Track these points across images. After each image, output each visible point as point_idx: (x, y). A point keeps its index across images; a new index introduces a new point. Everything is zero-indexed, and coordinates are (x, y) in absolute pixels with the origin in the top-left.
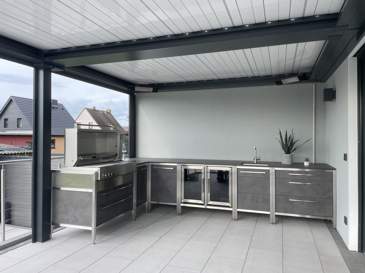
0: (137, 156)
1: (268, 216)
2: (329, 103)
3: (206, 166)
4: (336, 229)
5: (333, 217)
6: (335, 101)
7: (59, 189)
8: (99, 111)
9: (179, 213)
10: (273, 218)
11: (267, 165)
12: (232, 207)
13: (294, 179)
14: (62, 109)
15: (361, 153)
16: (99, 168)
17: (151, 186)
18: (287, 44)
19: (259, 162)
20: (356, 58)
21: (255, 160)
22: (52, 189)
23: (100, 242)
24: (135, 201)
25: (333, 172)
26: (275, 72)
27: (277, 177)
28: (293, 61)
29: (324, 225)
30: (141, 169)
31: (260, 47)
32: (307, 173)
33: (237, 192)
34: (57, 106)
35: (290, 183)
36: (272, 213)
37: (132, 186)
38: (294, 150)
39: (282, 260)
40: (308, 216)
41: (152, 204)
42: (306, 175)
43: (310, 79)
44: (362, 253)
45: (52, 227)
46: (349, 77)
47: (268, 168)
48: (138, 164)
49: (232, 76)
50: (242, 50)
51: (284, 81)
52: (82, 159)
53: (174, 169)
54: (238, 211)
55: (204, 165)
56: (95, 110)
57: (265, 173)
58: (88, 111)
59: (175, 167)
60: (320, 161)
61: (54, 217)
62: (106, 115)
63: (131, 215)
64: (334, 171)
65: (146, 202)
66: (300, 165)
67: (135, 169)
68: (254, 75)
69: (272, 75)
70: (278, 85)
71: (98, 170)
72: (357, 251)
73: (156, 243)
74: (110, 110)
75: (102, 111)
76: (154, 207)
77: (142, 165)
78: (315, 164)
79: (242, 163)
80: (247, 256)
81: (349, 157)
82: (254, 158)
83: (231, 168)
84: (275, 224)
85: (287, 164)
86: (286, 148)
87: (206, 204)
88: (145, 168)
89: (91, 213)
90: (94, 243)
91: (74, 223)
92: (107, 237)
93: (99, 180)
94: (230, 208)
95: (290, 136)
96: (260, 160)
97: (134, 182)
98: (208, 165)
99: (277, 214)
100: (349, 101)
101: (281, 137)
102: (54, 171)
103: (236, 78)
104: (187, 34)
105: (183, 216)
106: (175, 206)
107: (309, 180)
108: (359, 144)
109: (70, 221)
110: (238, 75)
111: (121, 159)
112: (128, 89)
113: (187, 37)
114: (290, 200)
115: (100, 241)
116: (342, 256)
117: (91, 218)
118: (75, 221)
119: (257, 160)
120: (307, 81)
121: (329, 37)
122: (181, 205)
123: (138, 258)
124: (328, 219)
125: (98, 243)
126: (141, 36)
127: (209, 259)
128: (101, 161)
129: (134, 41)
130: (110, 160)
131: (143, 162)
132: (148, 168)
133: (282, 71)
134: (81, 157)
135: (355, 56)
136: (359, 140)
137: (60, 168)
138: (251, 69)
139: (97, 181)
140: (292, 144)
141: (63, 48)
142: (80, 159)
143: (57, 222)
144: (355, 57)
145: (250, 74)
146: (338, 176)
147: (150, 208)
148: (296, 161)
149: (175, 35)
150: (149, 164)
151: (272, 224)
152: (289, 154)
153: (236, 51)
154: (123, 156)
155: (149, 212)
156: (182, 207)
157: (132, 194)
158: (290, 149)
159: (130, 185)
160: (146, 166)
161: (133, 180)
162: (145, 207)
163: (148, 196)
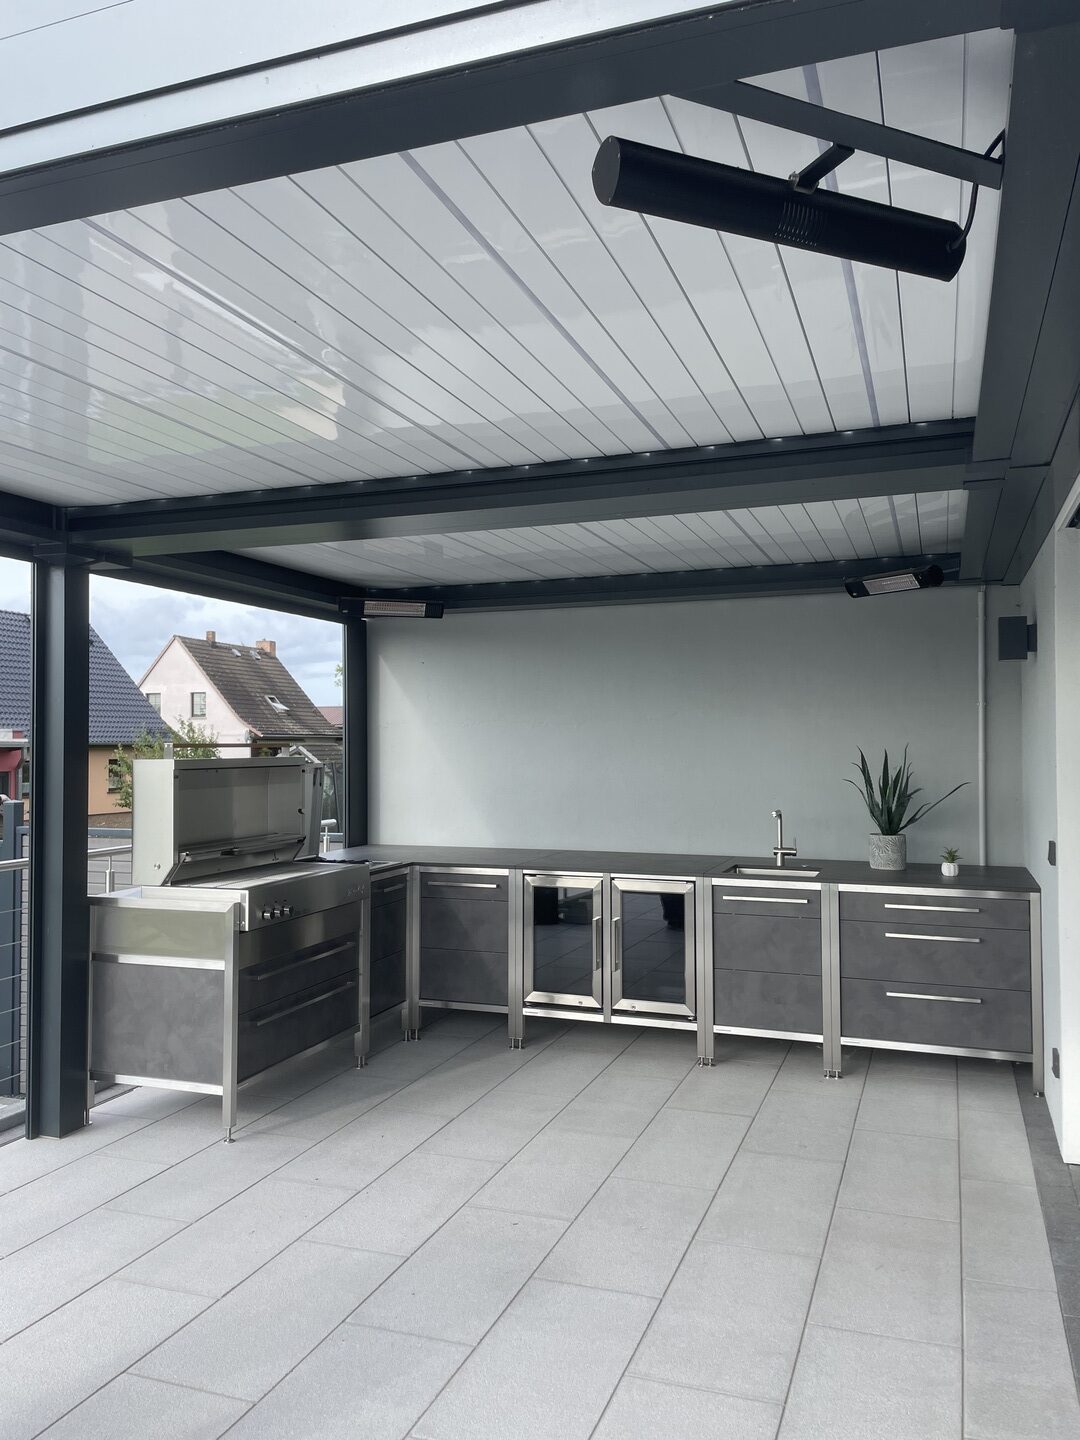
0: (372, 838)
1: (815, 1047)
3: (607, 876)
4: (1042, 1094)
5: (1032, 1053)
6: (1036, 658)
7: (114, 959)
8: (228, 648)
9: (516, 1041)
10: (832, 1058)
11: (814, 874)
12: (695, 1019)
13: (904, 922)
16: (247, 892)
17: (422, 947)
19: (791, 862)
20: (1077, 532)
21: (779, 855)
22: (91, 959)
23: (248, 1135)
24: (364, 999)
25: (1029, 901)
26: (842, 552)
27: (846, 915)
30: (386, 890)
32: (947, 901)
33: (714, 968)
35: (887, 935)
36: (832, 1038)
37: (356, 949)
38: (912, 820)
39: (835, 1189)
41: (423, 1009)
42: (943, 909)
43: (963, 576)
45: (91, 1085)
47: (817, 886)
48: (374, 873)
51: (871, 585)
52: (188, 859)
53: (498, 886)
55: (601, 874)
56: (214, 645)
57: (806, 902)
58: (188, 647)
59: (502, 882)
60: (1004, 858)
61: (99, 1052)
62: (257, 662)
63: (351, 1046)
64: (1033, 896)
65: (404, 1003)
67: (364, 887)
68: (769, 557)
69: (834, 562)
70: (854, 597)
71: (243, 897)
73: (433, 1137)
74: (273, 644)
75: (242, 649)
76: (431, 1021)
77: (388, 875)
78: (987, 867)
79: (733, 868)
80: (725, 1178)
81: (1059, 854)
82: (775, 849)
83: (692, 885)
84: (839, 1077)
85: (889, 869)
86: (883, 816)
87: (607, 1009)
88: (400, 886)
89: (221, 1040)
90: (231, 1140)
91: (163, 1074)
92: (271, 1120)
93: (247, 929)
94: (690, 1021)
95: (899, 773)
96: (795, 855)
97: (361, 933)
98: (613, 875)
99: (845, 1041)
102: (99, 901)
104: (527, 468)
105: (531, 1051)
106: (504, 1017)
107: (954, 926)
109: (150, 1066)
111: (317, 854)
112: (341, 609)
113: (525, 479)
114: (889, 994)
115: (249, 1133)
116: (1036, 1178)
117: (221, 1056)
118: (166, 1065)
119: (783, 855)
120: (952, 582)
121: (965, 483)
122: (524, 1013)
123: (373, 1185)
124: (1021, 1058)
125: (242, 1139)
127: (603, 1187)
128: (251, 862)
130: (282, 859)
131: (391, 863)
132: (408, 884)
133: (864, 547)
134: (187, 855)
135: (1071, 524)
137: (113, 890)
138: (758, 546)
139: (240, 934)
141: (129, 503)
142: (182, 861)
143: (106, 1070)
145: (757, 559)
147: (417, 1025)
148: (915, 858)
149: (488, 470)
150: (412, 871)
151: (830, 1076)
152: (894, 837)
154: (325, 838)
155: (414, 1039)
156: (527, 1018)
157: (354, 973)
158: (896, 820)
159: (349, 944)
160: (403, 879)
161: (359, 926)
162: (401, 1020)
163: (411, 980)
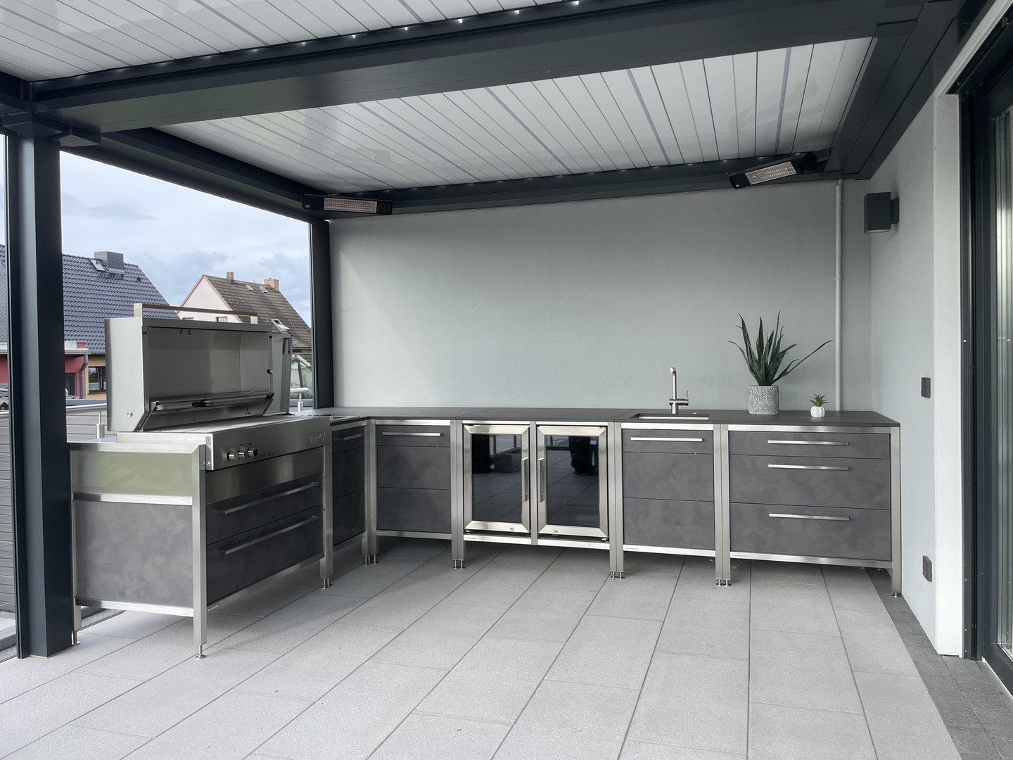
0: (338, 401)
1: (708, 562)
2: (879, 235)
3: (533, 423)
4: (900, 595)
5: (891, 561)
6: (897, 227)
7: (96, 498)
8: (243, 285)
9: (458, 562)
10: (723, 568)
11: (707, 418)
12: (608, 540)
13: (784, 455)
14: (136, 279)
15: (970, 374)
16: (211, 435)
17: (378, 487)
18: (757, 50)
19: (683, 411)
20: (956, 98)
21: (674, 405)
22: (72, 498)
23: (218, 651)
24: (327, 531)
25: (890, 434)
26: (727, 150)
27: (734, 451)
28: (776, 118)
29: (868, 583)
30: (345, 439)
31: (679, 61)
32: (820, 436)
33: (623, 498)
34: (122, 271)
35: (770, 466)
36: (723, 553)
37: (319, 488)
38: (784, 373)
39: (746, 686)
40: (823, 561)
41: (379, 537)
42: (817, 443)
43: (828, 168)
44: (975, 660)
45: (78, 610)
46: (935, 152)
47: (710, 427)
48: (333, 424)
49: (606, 164)
50: (624, 72)
51: (753, 176)
52: (160, 408)
53: (441, 435)
54: (625, 552)
55: (528, 423)
56: (233, 282)
57: (701, 440)
58: (213, 284)
59: (445, 431)
60: (856, 403)
61: (83, 580)
62: (265, 295)
63: (317, 571)
64: (893, 430)
65: (364, 533)
66: (801, 417)
67: (325, 436)
68: (667, 159)
69: (719, 161)
70: (736, 188)
71: (208, 439)
72: (961, 656)
73: (385, 649)
74: (276, 282)
75: (253, 285)
76: (387, 547)
77: (346, 426)
78: (842, 412)
79: (637, 416)
80: (647, 678)
81: (936, 387)
82: (671, 400)
83: (604, 429)
84: (729, 585)
85: (765, 413)
86: (760, 369)
87: (534, 534)
88: (358, 436)
89: (191, 568)
90: (202, 656)
91: (140, 598)
92: (241, 637)
93: (213, 469)
94: (604, 541)
95: (772, 334)
96: (687, 404)
97: (324, 474)
98: (538, 423)
99: (734, 555)
100: (936, 226)
101: (746, 338)
102: (78, 447)
103: (617, 170)
104: (461, 21)
105: (470, 571)
106: (449, 542)
107: (826, 457)
108: (964, 346)
109: (129, 592)
110: (621, 161)
111: (288, 411)
112: (303, 206)
113: (458, 32)
114: (771, 515)
115: (220, 650)
116: (918, 669)
117: (191, 581)
118: (143, 592)
119: (678, 404)
120: (818, 174)
121: (879, 25)
122: (465, 539)
123: (329, 695)
124: (879, 565)
125: (213, 655)
126: (322, 31)
127: (538, 690)
128: (226, 414)
129: (302, 46)
130: (253, 412)
131: (350, 417)
132: (366, 435)
133: (746, 149)
134: (157, 404)
135: (952, 91)
136: (964, 336)
137: (104, 437)
138: (659, 141)
139: (206, 474)
140: (778, 356)
141: (89, 74)
142: (153, 409)
143: (91, 596)
144: (954, 95)
145: (656, 159)
146: (904, 444)
147: (375, 551)
148: (787, 406)
149: (425, 25)
150: (369, 424)
151: (721, 584)
152: (769, 387)
153: (609, 75)
154: (299, 403)
155: (372, 562)
156: (468, 543)
157: (318, 509)
158: (771, 373)
159: (313, 484)
160: (361, 430)
161: (322, 469)
162: (361, 547)
163: (369, 516)
